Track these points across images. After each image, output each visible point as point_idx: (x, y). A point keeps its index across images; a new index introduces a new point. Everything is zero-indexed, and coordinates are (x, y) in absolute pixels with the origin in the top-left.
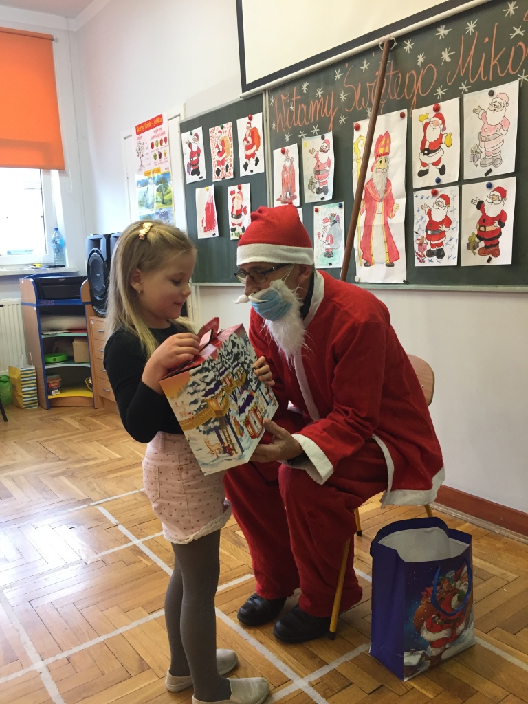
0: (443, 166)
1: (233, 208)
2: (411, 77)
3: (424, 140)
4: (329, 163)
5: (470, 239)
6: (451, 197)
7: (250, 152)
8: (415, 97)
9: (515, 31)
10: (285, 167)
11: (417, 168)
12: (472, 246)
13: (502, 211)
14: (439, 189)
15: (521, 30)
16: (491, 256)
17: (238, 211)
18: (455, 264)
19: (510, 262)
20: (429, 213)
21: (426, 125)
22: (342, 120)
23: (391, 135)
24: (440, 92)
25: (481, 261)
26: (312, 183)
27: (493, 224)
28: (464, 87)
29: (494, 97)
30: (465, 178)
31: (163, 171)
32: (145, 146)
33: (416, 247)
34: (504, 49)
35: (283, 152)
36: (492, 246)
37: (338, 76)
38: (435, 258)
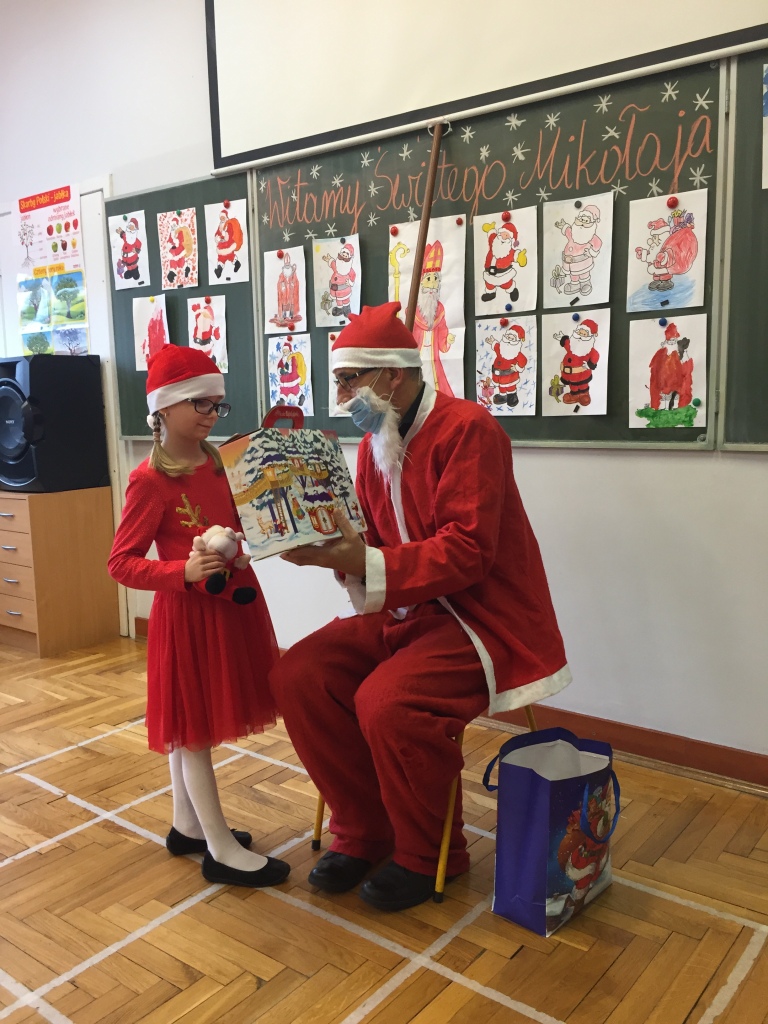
0: (516, 291)
1: (196, 329)
2: (472, 174)
3: (490, 256)
4: (352, 276)
5: (552, 382)
6: (526, 329)
7: (226, 252)
8: (476, 201)
9: (608, 132)
10: (282, 278)
11: (480, 290)
12: (555, 391)
13: (593, 349)
14: (510, 319)
15: (616, 131)
16: (579, 404)
17: (204, 334)
18: (532, 412)
19: (603, 411)
20: (497, 348)
21: (492, 237)
22: (372, 220)
23: (443, 245)
24: (510, 197)
25: (566, 410)
26: (326, 301)
27: (581, 364)
28: (543, 194)
29: (582, 209)
30: (545, 307)
31: (69, 268)
32: (36, 231)
33: (479, 391)
34: (595, 152)
35: (280, 256)
36: (580, 392)
37: (366, 162)
38: (505, 406)
